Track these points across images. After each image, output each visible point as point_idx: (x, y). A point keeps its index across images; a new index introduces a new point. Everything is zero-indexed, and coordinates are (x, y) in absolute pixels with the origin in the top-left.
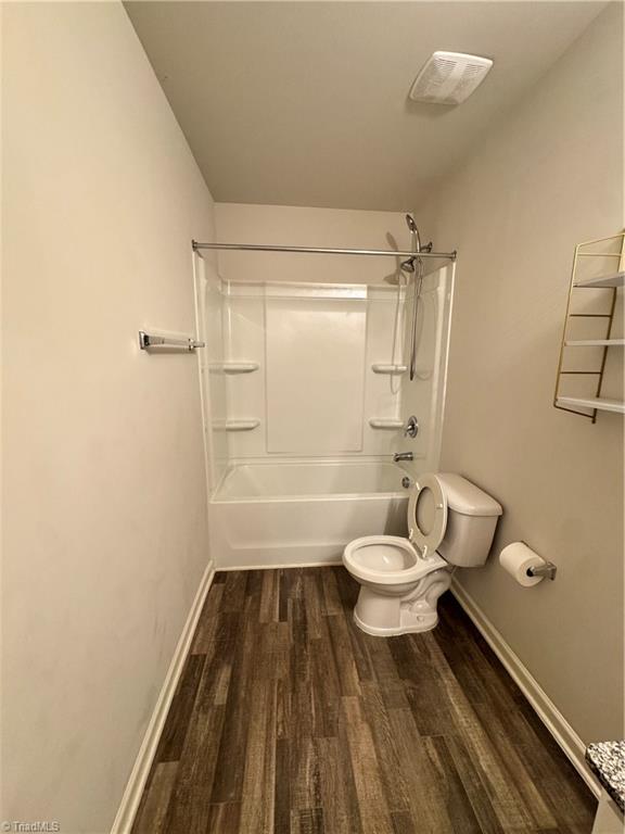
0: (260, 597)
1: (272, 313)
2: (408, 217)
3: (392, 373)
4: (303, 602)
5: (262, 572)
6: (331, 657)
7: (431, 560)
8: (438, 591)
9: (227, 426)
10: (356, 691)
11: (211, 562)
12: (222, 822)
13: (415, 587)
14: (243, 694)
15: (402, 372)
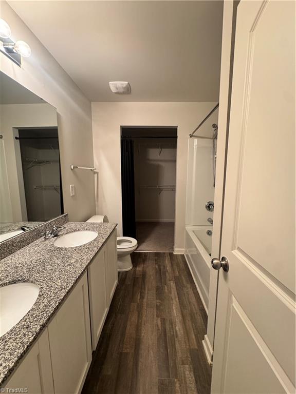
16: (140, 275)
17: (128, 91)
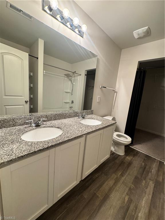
16: (128, 162)
17: (148, 33)
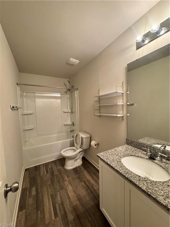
0: (40, 171)
1: (37, 100)
2: (68, 81)
3: (68, 112)
4: (52, 168)
5: (39, 165)
6: (61, 176)
7: (80, 149)
8: (82, 156)
9: (25, 129)
10: (67, 180)
11: (24, 167)
12: (40, 214)
13: (77, 156)
14: (40, 190)
15: (70, 112)
